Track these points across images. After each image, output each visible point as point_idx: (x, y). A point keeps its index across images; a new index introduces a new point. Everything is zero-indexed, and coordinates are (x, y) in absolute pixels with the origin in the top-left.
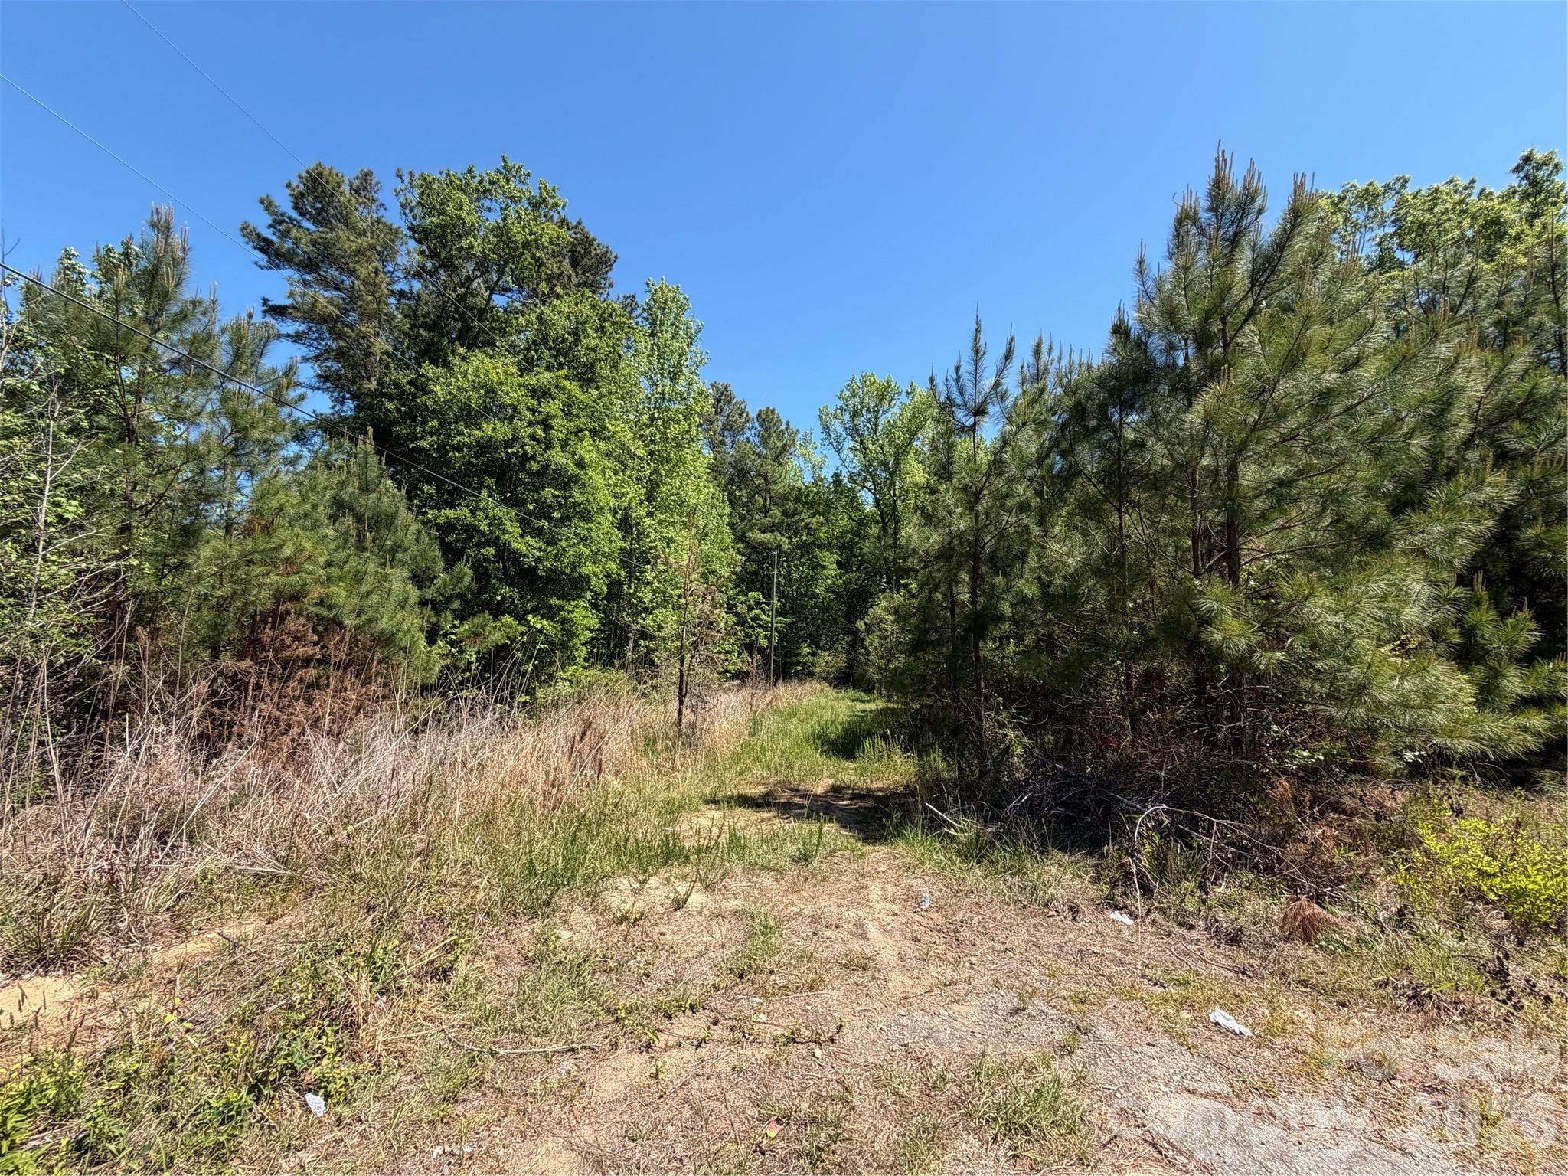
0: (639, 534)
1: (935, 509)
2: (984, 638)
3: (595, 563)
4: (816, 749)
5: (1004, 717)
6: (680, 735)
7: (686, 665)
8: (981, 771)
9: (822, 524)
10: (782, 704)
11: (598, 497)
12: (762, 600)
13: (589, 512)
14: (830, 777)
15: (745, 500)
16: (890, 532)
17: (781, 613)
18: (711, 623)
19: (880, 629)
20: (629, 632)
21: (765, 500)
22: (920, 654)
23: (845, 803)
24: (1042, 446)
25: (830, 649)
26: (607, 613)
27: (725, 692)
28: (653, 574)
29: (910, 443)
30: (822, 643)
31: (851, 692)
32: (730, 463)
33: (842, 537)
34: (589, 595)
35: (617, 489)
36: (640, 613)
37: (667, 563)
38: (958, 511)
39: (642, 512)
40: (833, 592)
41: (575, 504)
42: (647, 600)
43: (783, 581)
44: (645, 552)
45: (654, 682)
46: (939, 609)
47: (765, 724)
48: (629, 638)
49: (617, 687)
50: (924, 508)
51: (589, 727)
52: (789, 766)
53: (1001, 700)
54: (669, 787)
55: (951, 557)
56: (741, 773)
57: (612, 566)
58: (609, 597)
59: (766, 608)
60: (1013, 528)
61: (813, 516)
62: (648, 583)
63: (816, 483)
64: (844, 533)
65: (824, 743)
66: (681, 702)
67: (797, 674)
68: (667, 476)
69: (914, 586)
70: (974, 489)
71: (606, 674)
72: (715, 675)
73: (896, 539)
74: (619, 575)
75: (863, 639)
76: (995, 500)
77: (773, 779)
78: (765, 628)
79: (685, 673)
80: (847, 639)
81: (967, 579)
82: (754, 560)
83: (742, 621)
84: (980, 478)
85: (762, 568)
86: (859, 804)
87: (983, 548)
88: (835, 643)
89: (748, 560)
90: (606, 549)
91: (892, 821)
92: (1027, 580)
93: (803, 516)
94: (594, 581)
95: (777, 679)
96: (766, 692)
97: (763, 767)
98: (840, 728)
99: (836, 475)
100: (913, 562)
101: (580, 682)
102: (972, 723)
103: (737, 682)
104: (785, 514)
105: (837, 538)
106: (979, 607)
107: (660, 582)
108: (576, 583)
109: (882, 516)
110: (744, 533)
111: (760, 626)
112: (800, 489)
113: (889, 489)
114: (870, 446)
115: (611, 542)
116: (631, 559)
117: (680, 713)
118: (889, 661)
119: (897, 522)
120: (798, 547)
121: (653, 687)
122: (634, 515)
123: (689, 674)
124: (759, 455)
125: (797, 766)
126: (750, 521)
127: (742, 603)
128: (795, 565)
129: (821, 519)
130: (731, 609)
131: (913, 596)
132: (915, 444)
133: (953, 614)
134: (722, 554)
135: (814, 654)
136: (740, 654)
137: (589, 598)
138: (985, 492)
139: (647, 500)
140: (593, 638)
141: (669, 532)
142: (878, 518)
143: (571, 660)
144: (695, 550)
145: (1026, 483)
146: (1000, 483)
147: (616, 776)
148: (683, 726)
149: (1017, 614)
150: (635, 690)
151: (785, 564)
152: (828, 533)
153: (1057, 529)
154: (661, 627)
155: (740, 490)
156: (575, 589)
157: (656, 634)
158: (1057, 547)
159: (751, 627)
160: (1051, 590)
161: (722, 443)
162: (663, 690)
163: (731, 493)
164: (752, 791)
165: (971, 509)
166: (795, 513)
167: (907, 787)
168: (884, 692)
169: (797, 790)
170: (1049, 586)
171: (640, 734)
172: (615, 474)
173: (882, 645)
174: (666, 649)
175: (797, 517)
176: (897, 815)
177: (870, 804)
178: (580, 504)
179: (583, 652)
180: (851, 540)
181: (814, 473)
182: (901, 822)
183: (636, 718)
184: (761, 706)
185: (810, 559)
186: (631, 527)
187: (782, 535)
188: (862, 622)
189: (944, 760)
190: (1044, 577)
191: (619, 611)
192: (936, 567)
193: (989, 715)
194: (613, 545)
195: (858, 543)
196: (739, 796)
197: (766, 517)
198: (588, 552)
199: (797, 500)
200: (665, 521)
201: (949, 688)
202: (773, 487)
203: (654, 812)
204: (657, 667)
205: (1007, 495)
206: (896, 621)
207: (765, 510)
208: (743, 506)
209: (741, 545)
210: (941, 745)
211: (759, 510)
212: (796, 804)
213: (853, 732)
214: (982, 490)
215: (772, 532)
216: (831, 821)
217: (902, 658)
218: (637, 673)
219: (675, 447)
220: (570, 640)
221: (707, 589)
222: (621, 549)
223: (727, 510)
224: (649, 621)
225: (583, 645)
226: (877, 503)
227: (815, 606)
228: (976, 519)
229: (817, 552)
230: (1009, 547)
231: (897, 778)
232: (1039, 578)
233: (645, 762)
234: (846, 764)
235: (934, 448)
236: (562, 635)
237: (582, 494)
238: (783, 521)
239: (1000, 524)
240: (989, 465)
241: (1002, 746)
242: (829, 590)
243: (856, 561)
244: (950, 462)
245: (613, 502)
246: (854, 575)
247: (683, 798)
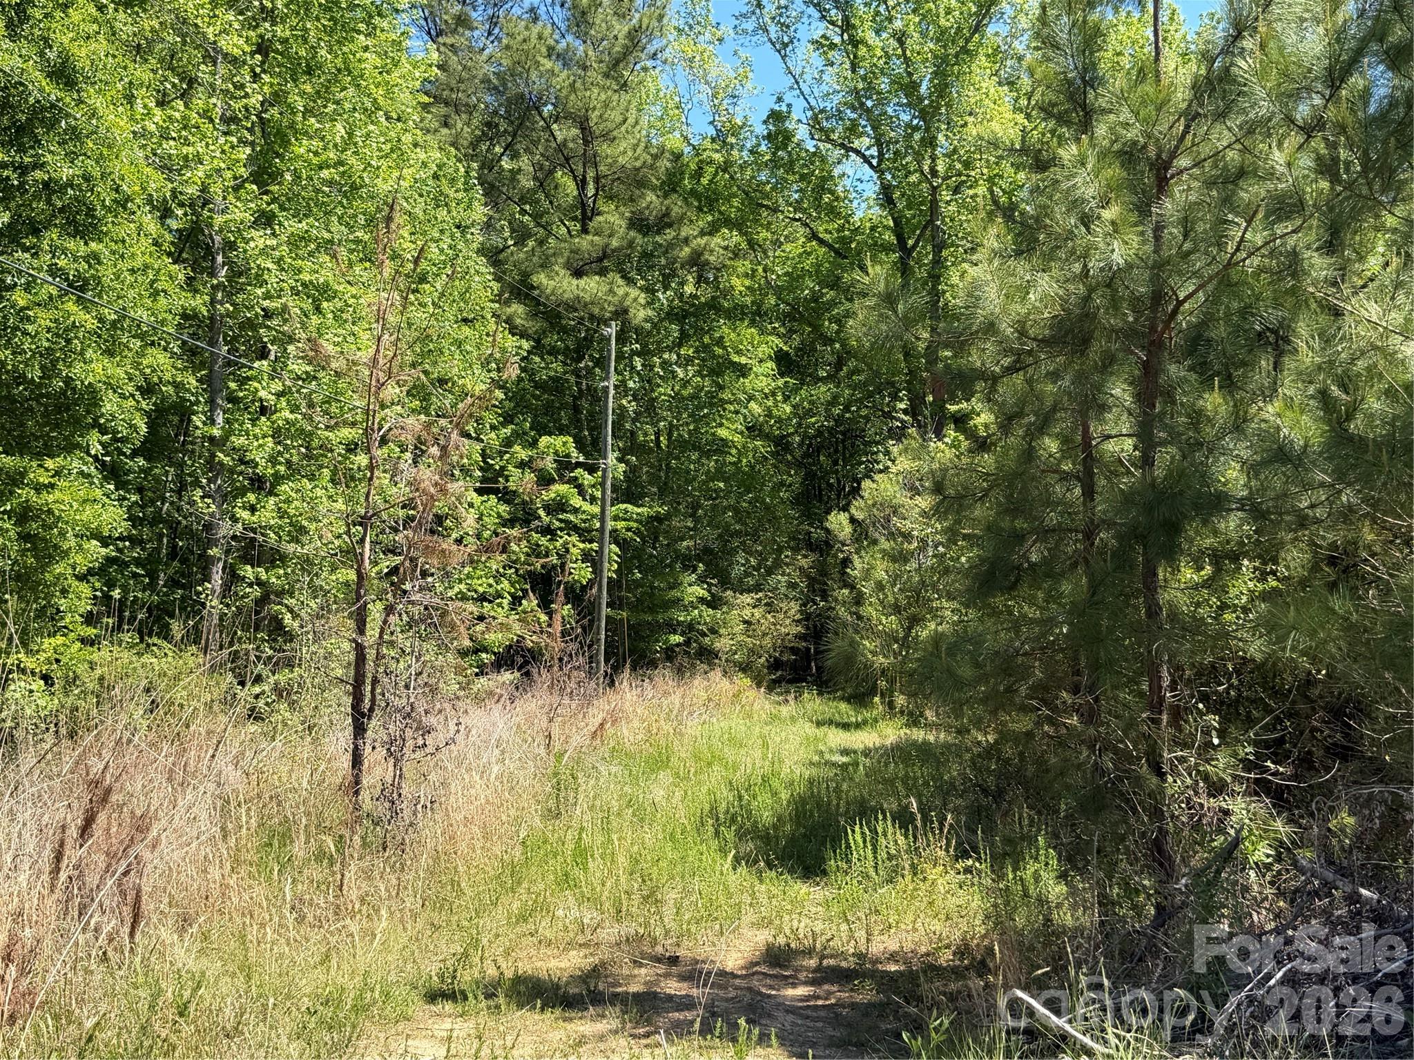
0: (235, 274)
1: (1045, 211)
2: (1171, 553)
3: (110, 353)
4: (723, 851)
5: (1222, 764)
6: (358, 820)
7: (372, 632)
8: (1159, 907)
9: (736, 254)
10: (629, 733)
11: (118, 167)
12: (576, 456)
13: (90, 211)
14: (760, 924)
15: (527, 183)
16: (922, 273)
17: (628, 492)
18: (439, 519)
19: (891, 536)
20: (211, 543)
21: (582, 184)
22: (998, 601)
23: (801, 991)
24: (1339, 36)
25: (757, 588)
26: (148, 491)
27: (479, 700)
28: (277, 386)
29: (977, 29)
30: (737, 571)
31: (814, 703)
32: (485, 80)
33: (791, 289)
34: (95, 441)
35: (170, 147)
36: (242, 492)
37: (316, 358)
38: (1107, 214)
39: (240, 213)
40: (767, 437)
41: (50, 188)
42: (259, 457)
43: (632, 407)
44: (251, 324)
45: (283, 677)
46: (1051, 478)
47: (586, 786)
48: (210, 561)
49: (179, 694)
50: (1012, 207)
51: (105, 800)
52: (651, 898)
53: (1213, 720)
54: (327, 957)
55: (1086, 342)
56: (523, 918)
57: (160, 362)
58: (152, 448)
59: (587, 479)
60: (1256, 260)
61: (712, 230)
62: (263, 410)
63: (720, 138)
64: (794, 278)
65: (741, 835)
66: (359, 730)
67: (670, 654)
68: (308, 112)
69: (984, 419)
70: (1152, 152)
71: (147, 659)
72: (450, 657)
73: (936, 294)
74: (178, 386)
75: (846, 562)
76: (1210, 183)
77: (609, 933)
78: (584, 533)
79: (371, 654)
80: (804, 563)
81: (1128, 400)
82: (553, 352)
83: (523, 516)
84: (1167, 127)
85: (576, 373)
86: (836, 994)
87: (1175, 312)
88: (770, 572)
89: (538, 348)
90: (141, 314)
91: (927, 1040)
92: (1289, 403)
93: (686, 231)
94: (110, 405)
95: (617, 669)
96: (588, 701)
97: (582, 900)
98: (784, 795)
99: (776, 117)
100: (983, 356)
101: (71, 681)
102: (1138, 781)
103: (507, 676)
104: (639, 223)
105: (778, 291)
106: (1159, 472)
107: (294, 409)
108: (59, 409)
109: (898, 231)
110: (526, 275)
111: (571, 528)
112: (677, 157)
113: (919, 158)
114: (870, 37)
115: (155, 294)
116: (213, 343)
117: (357, 760)
118: (915, 621)
119: (939, 247)
120: (672, 315)
121: (278, 691)
122: (219, 220)
123: (380, 656)
124: (564, 58)
125: (672, 896)
126: (541, 243)
127: (522, 465)
128: (665, 364)
129: (735, 238)
130: (490, 484)
131: (982, 445)
132: (991, 30)
133: (1089, 493)
134: (466, 331)
135: (714, 603)
136: (516, 601)
137: (96, 448)
138: (1183, 162)
139: (257, 178)
140: (110, 561)
141: (323, 271)
142: (889, 237)
143: (50, 619)
144: (392, 319)
145: (1295, 139)
146: (1221, 136)
147: (182, 931)
148: (365, 796)
149: (1263, 490)
150: (229, 701)
151: (638, 363)
152: (752, 275)
153: (1373, 263)
154: (302, 530)
155: (515, 156)
156: (57, 426)
157: (291, 548)
158: (1373, 311)
159: (547, 531)
160: (1356, 426)
161: (462, 21)
162: (307, 700)
163: (489, 164)
164: (553, 964)
165: (1143, 209)
166: (665, 222)
167: (963, 950)
168: (900, 700)
169: (674, 960)
170: (1349, 417)
171: (248, 819)
172: (161, 104)
173: (895, 578)
174: (315, 591)
175: (670, 234)
176: (940, 1022)
177: (866, 995)
178: (62, 189)
179: (82, 597)
180: (815, 298)
181: (716, 110)
182: (950, 1041)
183: (233, 776)
184: (576, 740)
185: (706, 347)
186: (209, 252)
187: (630, 281)
188: (843, 517)
189: (1063, 876)
190: (1335, 391)
191: (181, 489)
192: (1046, 366)
193: (1182, 760)
194: (162, 301)
195: (833, 303)
196: (518, 980)
197: (585, 230)
198: (91, 323)
199: (671, 185)
200: (305, 238)
201: (1075, 690)
202: (604, 149)
203: (287, 1025)
204: (290, 637)
205: (1242, 173)
206: (938, 511)
207: (585, 215)
208: (523, 200)
209: (517, 309)
210: (1055, 841)
211: (567, 213)
212: (670, 998)
213: (819, 805)
214: (1173, 155)
215: (602, 272)
216: (763, 1039)
217: (948, 609)
218: (235, 656)
219: (330, 32)
220: (43, 568)
221: (428, 426)
222: (185, 316)
223: (480, 212)
224: (267, 514)
225: (81, 578)
226: (886, 197)
227: (719, 474)
228: (1157, 238)
229: (724, 329)
230: (1245, 312)
231: (937, 926)
232: (1323, 394)
233: (259, 891)
234: (801, 889)
235: (1045, 40)
236: (23, 552)
237: (71, 157)
238: (631, 244)
239: (1221, 246)
240: (1195, 86)
241: (1219, 841)
242: (754, 430)
243: (827, 353)
244: (1089, 78)
245: (158, 183)
246: (823, 392)
247: (367, 987)
